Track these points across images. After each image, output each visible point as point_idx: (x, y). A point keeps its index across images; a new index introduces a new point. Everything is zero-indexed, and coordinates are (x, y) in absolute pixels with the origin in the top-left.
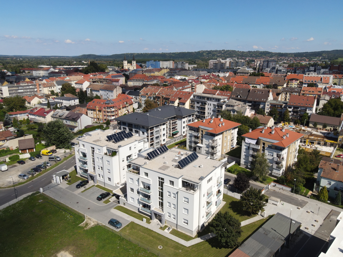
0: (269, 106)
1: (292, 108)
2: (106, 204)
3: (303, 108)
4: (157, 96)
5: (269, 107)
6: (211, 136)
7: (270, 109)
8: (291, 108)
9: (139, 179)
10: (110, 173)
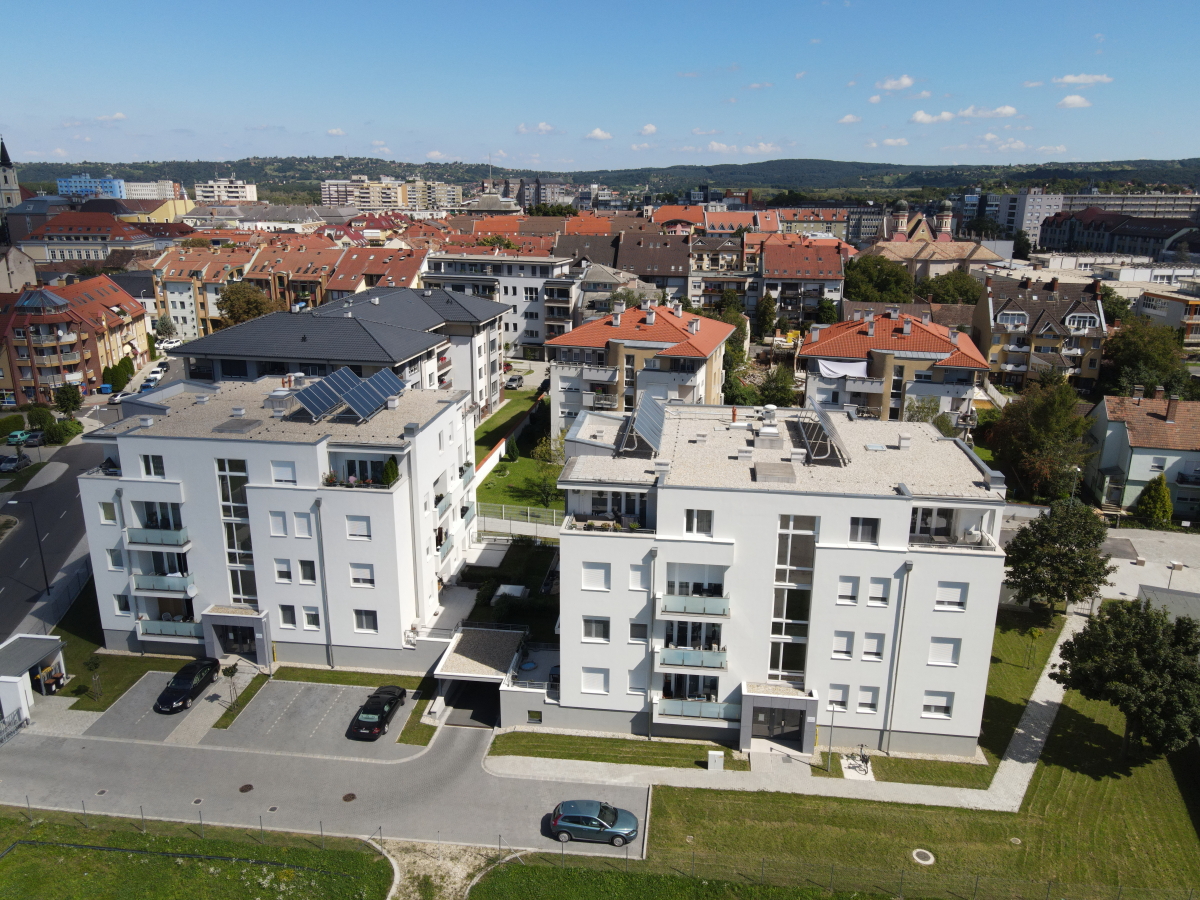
0: (699, 287)
1: (780, 288)
2: (426, 744)
3: (811, 287)
4: (251, 277)
5: (700, 292)
6: (674, 374)
7: (703, 299)
8: (776, 289)
9: (652, 554)
10: (371, 581)
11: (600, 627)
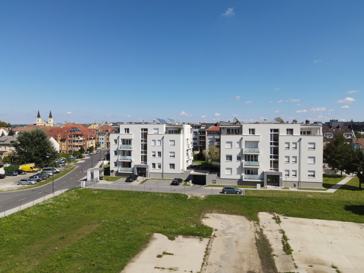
2: (189, 186)
9: (242, 139)
10: (174, 156)
11: (230, 158)
